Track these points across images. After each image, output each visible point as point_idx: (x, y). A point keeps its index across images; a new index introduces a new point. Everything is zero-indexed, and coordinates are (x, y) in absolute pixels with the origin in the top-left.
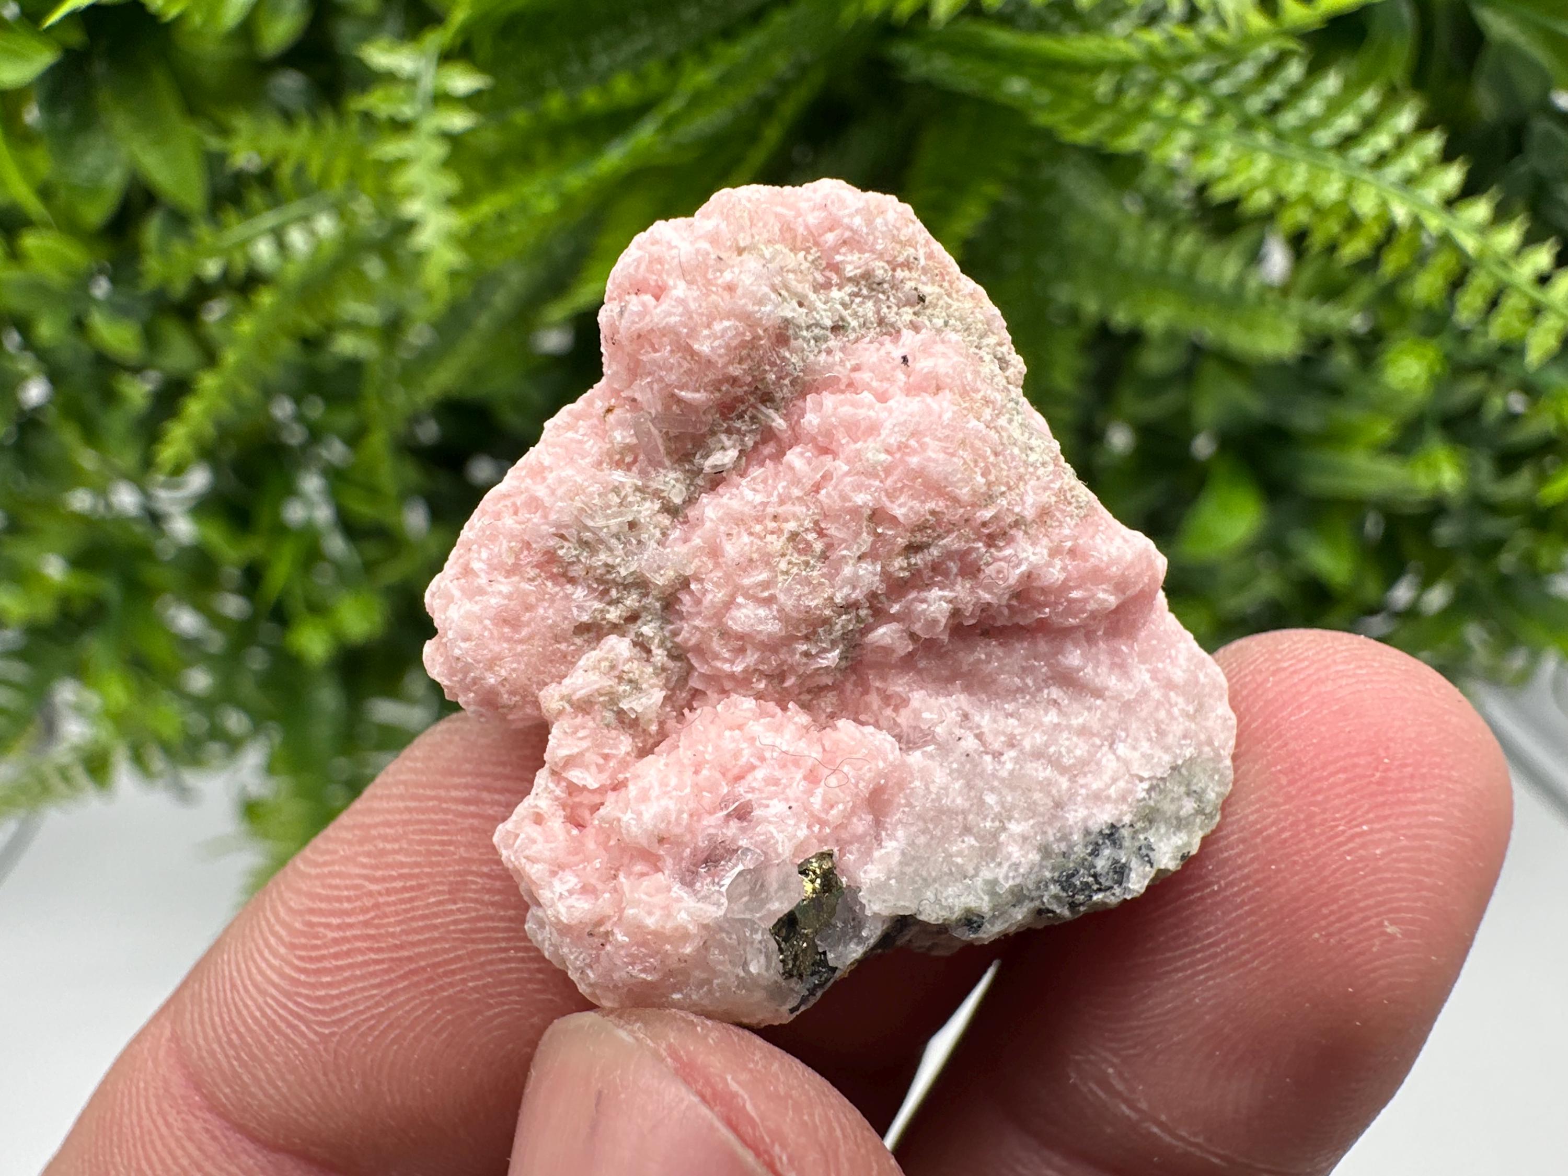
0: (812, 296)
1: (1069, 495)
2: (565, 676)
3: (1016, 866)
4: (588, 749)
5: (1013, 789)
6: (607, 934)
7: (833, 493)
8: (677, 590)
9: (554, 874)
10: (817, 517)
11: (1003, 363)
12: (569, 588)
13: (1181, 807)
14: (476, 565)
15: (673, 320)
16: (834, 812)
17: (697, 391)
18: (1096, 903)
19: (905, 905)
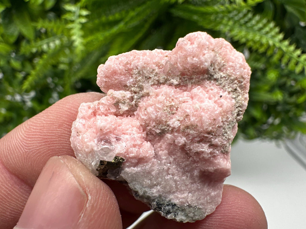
0: (217, 70)
1: (224, 147)
2: (116, 91)
3: (153, 193)
4: (107, 105)
5: (165, 182)
6: (80, 135)
7: (185, 105)
8: (146, 95)
9: (82, 118)
10: (179, 107)
11: (238, 115)
12: (130, 78)
13: (190, 214)
14: (120, 59)
15: (189, 50)
16: (131, 154)
17: (181, 66)
18: (159, 212)
19: (128, 180)
